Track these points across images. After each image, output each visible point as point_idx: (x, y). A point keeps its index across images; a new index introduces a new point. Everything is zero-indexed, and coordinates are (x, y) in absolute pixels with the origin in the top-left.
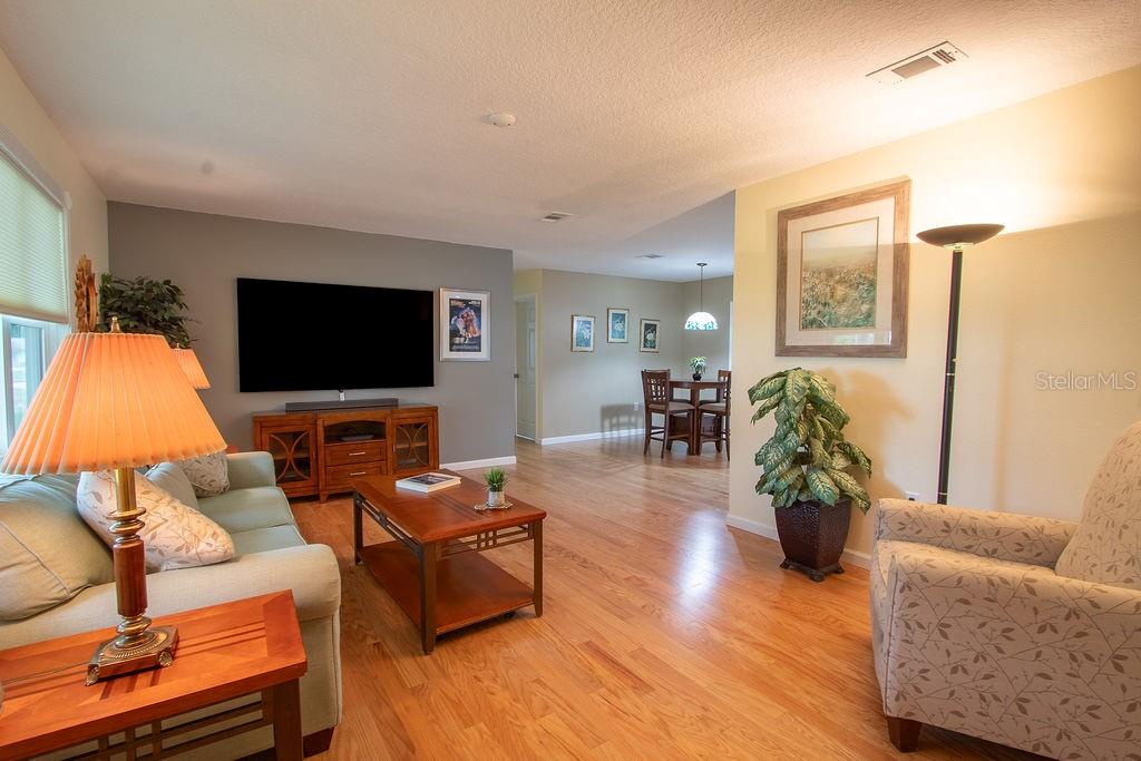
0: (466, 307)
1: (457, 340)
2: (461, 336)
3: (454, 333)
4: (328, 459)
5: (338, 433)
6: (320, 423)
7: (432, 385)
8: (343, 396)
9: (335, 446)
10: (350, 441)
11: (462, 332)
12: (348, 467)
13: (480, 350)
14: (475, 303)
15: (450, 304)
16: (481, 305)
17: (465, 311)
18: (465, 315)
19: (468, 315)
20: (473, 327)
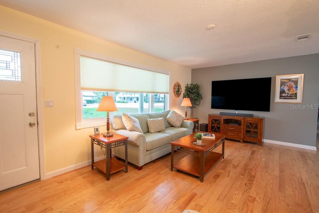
0: (289, 82)
1: (284, 95)
2: (286, 93)
3: (282, 92)
4: (224, 128)
5: (227, 121)
6: (222, 118)
7: (269, 111)
8: (237, 112)
9: (226, 125)
10: (231, 124)
11: (287, 91)
12: (229, 132)
13: (296, 99)
14: (295, 79)
15: (281, 81)
16: (298, 80)
17: (289, 83)
18: (289, 85)
19: (290, 85)
20: (293, 89)
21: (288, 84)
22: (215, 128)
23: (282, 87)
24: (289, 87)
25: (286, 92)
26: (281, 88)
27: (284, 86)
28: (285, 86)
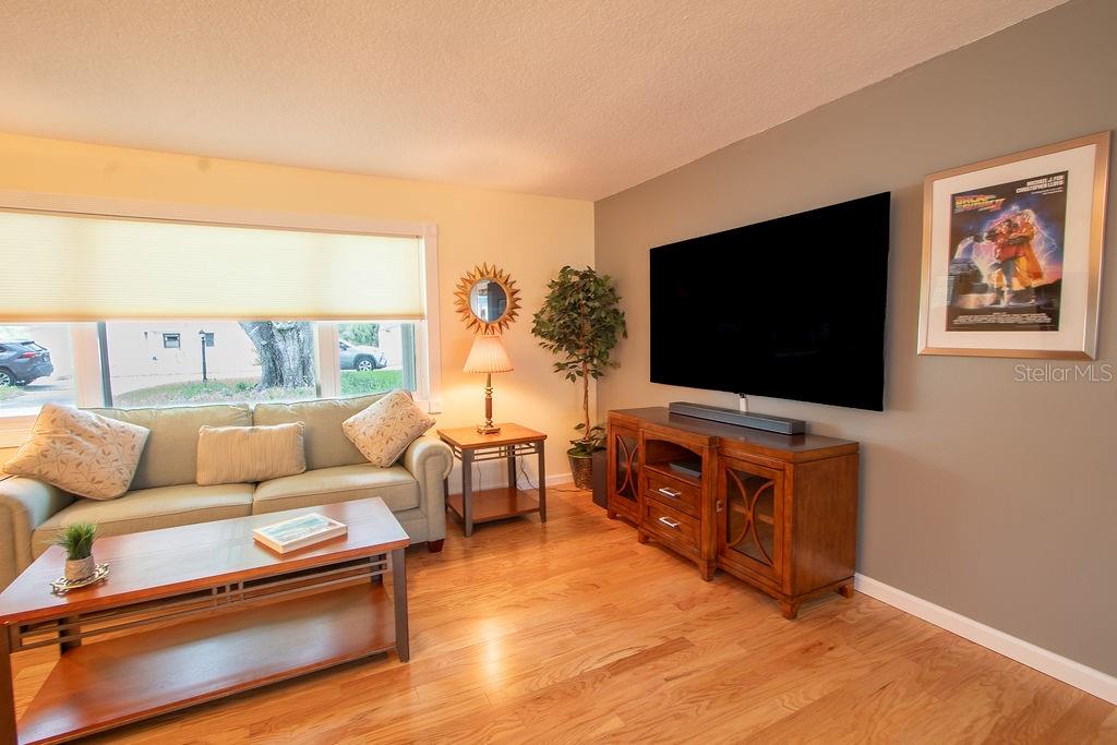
0: (1005, 206)
1: (972, 301)
4: (646, 486)
6: (640, 433)
7: (880, 408)
8: (742, 403)
11: (990, 276)
12: (662, 507)
13: (1053, 325)
14: (1042, 184)
15: (953, 206)
16: (1065, 186)
17: (1004, 216)
18: (1004, 229)
19: (1012, 226)
20: (1031, 259)
21: (1000, 224)
22: (628, 484)
23: (961, 248)
24: (1003, 247)
25: (985, 280)
26: (958, 256)
27: (970, 240)
28: (978, 239)
